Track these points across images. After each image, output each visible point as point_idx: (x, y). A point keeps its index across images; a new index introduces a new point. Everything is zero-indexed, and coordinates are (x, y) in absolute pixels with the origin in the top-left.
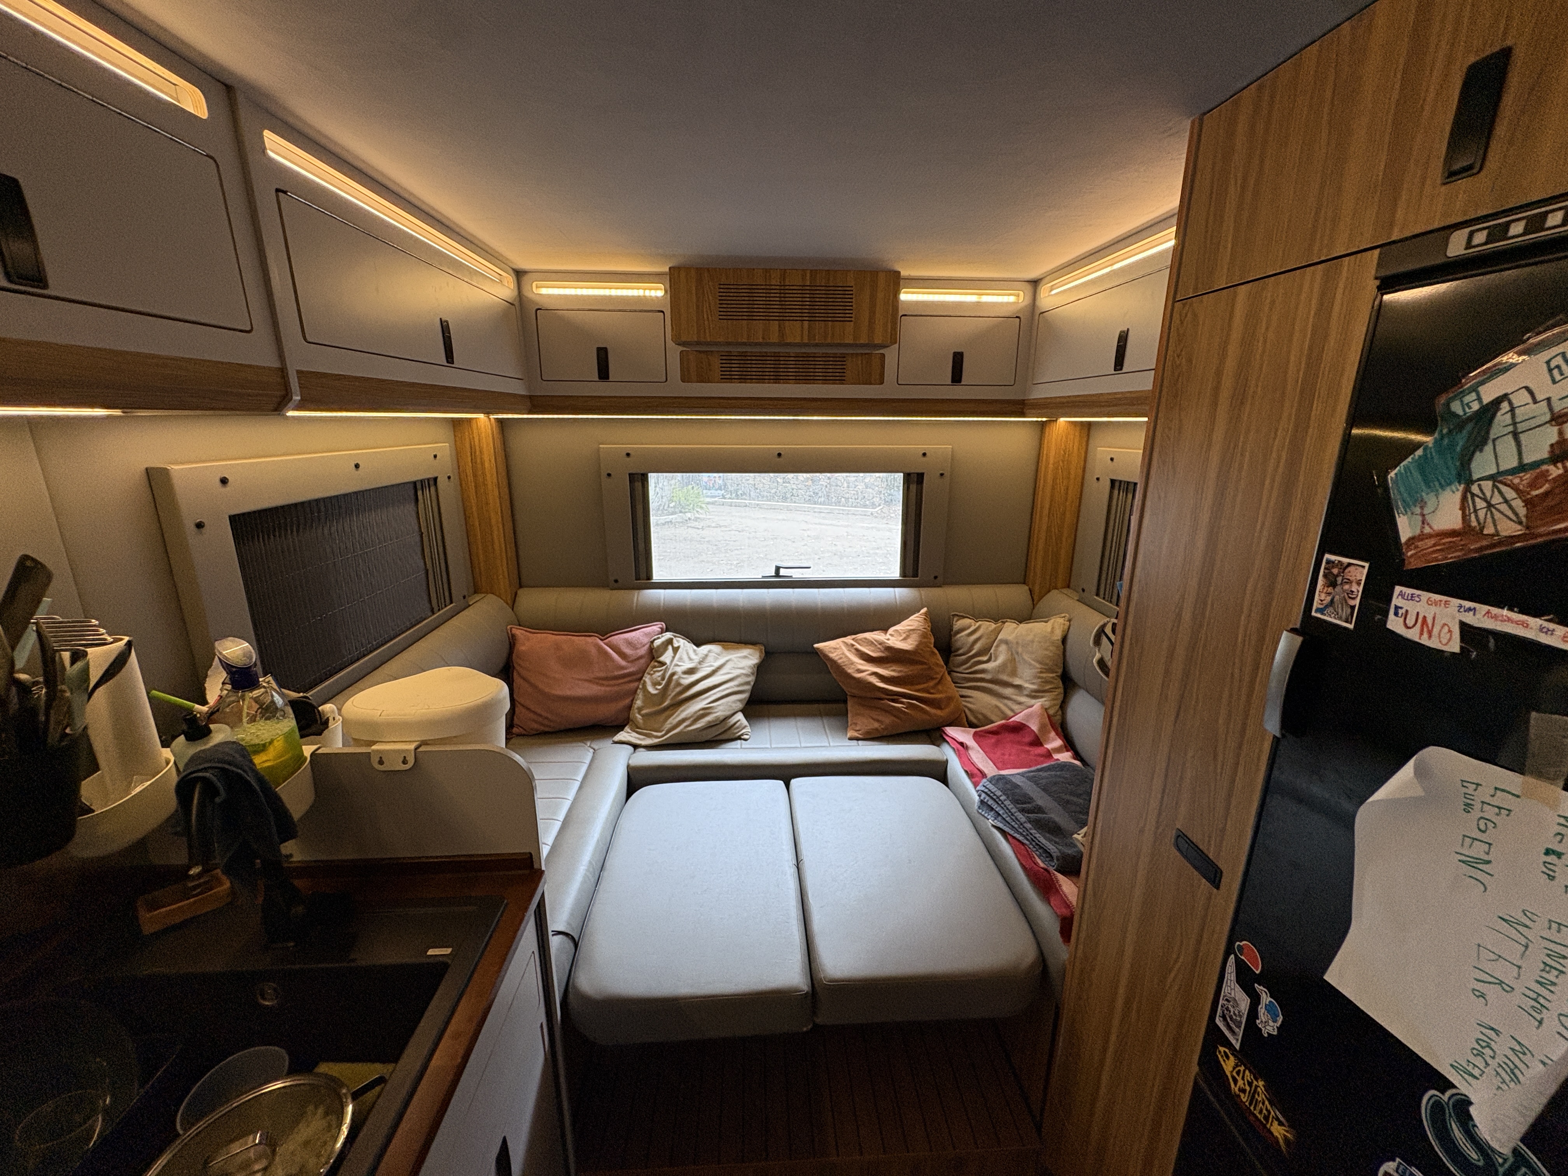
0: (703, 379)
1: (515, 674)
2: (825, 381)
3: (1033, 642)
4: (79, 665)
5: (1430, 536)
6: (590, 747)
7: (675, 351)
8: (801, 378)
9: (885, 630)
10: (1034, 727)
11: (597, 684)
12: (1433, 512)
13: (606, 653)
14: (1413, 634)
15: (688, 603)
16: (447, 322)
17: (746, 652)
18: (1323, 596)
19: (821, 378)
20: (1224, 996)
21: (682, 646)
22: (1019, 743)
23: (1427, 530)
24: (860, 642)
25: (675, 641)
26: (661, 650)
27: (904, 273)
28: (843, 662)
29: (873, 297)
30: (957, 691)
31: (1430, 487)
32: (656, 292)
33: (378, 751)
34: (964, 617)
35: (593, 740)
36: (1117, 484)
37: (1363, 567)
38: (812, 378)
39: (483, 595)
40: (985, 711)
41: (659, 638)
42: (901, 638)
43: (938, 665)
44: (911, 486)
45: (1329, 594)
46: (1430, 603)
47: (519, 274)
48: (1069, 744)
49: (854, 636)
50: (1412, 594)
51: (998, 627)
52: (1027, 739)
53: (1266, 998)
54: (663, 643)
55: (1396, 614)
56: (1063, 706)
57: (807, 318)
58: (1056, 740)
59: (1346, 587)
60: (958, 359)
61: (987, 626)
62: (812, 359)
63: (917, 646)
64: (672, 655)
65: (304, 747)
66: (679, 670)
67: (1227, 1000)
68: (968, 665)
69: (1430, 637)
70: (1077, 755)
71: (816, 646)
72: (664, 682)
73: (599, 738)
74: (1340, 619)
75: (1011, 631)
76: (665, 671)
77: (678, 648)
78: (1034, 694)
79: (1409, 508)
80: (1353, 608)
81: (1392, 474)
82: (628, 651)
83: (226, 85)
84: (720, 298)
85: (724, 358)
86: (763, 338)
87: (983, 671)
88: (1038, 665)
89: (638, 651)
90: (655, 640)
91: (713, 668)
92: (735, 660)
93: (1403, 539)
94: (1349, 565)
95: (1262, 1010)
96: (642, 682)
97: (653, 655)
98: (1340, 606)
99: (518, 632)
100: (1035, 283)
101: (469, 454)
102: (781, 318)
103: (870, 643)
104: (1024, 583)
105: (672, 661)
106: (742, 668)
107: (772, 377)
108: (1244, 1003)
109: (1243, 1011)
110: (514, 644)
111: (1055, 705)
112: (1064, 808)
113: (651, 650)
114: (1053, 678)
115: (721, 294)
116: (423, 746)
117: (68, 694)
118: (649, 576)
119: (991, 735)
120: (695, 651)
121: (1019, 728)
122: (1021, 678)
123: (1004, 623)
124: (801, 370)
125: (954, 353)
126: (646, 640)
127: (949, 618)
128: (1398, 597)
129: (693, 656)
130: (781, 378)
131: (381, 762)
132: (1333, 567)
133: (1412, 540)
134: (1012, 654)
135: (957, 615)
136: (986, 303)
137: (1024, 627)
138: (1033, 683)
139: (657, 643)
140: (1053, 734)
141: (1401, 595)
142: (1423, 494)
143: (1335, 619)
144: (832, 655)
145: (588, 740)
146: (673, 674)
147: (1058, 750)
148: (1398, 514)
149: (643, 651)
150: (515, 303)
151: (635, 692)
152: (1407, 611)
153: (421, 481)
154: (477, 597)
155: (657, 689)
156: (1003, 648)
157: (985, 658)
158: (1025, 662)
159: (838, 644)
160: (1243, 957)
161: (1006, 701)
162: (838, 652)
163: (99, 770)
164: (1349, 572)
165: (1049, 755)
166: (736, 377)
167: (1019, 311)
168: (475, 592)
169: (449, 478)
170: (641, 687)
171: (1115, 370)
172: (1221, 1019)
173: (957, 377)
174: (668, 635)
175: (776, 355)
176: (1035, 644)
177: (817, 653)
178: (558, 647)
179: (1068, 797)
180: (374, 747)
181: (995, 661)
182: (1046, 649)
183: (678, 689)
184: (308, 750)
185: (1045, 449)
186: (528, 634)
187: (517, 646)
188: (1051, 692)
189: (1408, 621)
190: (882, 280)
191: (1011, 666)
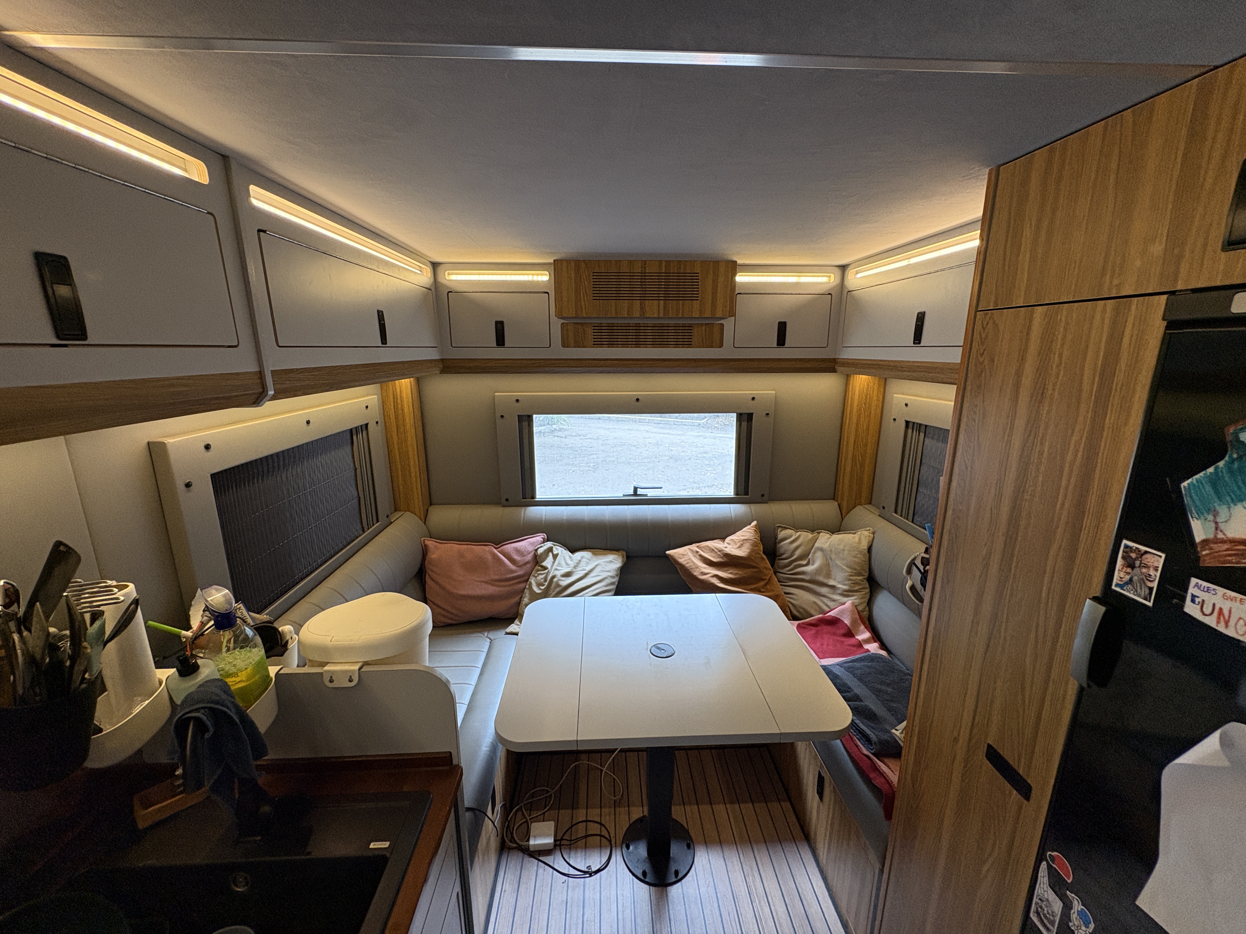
0: (578, 344)
1: (427, 576)
2: (677, 345)
3: (844, 550)
4: (97, 624)
5: (1223, 541)
6: (487, 637)
7: (557, 324)
8: (657, 343)
9: (723, 539)
10: (847, 621)
11: (493, 585)
12: (1226, 521)
13: (499, 560)
14: (1211, 621)
15: (565, 518)
16: (382, 312)
17: (611, 557)
18: (1122, 575)
19: (673, 343)
20: (1037, 896)
21: (560, 554)
22: (834, 634)
23: (1220, 536)
24: (703, 549)
25: (554, 549)
26: (544, 557)
27: (739, 262)
28: (690, 566)
29: (715, 281)
30: (782, 589)
31: (1221, 501)
32: (543, 277)
33: (328, 671)
34: (786, 528)
35: (489, 631)
36: (911, 425)
37: (1160, 557)
38: (665, 343)
39: (402, 513)
40: (804, 606)
41: (541, 547)
42: (737, 546)
43: (766, 568)
44: (743, 423)
45: (1128, 573)
46: (1226, 597)
47: (435, 265)
48: (876, 636)
49: (698, 544)
50: (1208, 587)
51: (814, 536)
52: (842, 631)
53: (1077, 906)
54: (545, 551)
55: (1193, 601)
56: (870, 603)
57: (662, 298)
58: (865, 632)
59: (1144, 570)
60: (782, 327)
61: (806, 536)
62: (666, 328)
63: (749, 553)
64: (553, 560)
65: (269, 667)
66: (558, 574)
67: (1040, 899)
68: (790, 567)
69: (1227, 626)
70: (883, 646)
71: (667, 552)
72: (546, 583)
73: (493, 630)
74: (1139, 596)
75: (825, 540)
76: (547, 574)
77: (557, 555)
78: (846, 593)
79: (1203, 514)
80: (1151, 589)
81: (1185, 484)
82: (516, 557)
83: (222, 155)
84: (594, 283)
85: (595, 328)
86: (628, 314)
87: (803, 573)
88: (849, 570)
89: (525, 557)
90: (538, 548)
91: (586, 572)
92: (603, 564)
93: (1198, 539)
94: (1146, 552)
95: (1074, 916)
96: (528, 583)
97: (537, 560)
98: (1138, 584)
99: (430, 543)
100: (843, 268)
101: (392, 403)
102: (642, 298)
103: (712, 550)
104: (834, 499)
105: (552, 566)
106: (609, 571)
107: (634, 343)
108: (1057, 906)
109: (1057, 913)
110: (426, 553)
111: (864, 603)
112: (877, 696)
113: (535, 556)
114: (861, 580)
115: (594, 280)
116: (365, 667)
117: (89, 651)
118: (533, 497)
119: (810, 627)
120: (570, 557)
121: (834, 622)
122: (834, 579)
123: (819, 533)
124: (657, 337)
125: (779, 322)
126: (531, 549)
127: (775, 529)
128: (1194, 587)
129: (569, 562)
130: (641, 343)
131: (331, 681)
132: (1131, 552)
133: (1205, 542)
134: (827, 559)
135: (781, 527)
136: (804, 283)
137: (836, 537)
138: (845, 584)
139: (540, 551)
140: (862, 627)
141: (1196, 586)
142: (1216, 504)
143: (1135, 595)
144: (681, 561)
145: (485, 631)
146: (554, 577)
147: (867, 641)
148: (1192, 517)
149: (529, 557)
150: (431, 288)
151: (522, 591)
152: (1203, 601)
153: (356, 428)
154: (398, 514)
155: (540, 589)
156: (819, 554)
157: (804, 562)
158: (837, 566)
159: (686, 551)
160: (1054, 866)
161: (823, 598)
162: (686, 558)
163: (106, 691)
164: (1147, 558)
165: (860, 645)
166: (605, 343)
167: (832, 289)
168: (396, 510)
169: (377, 423)
170: (527, 587)
171: (914, 344)
172: (1035, 914)
173: (781, 341)
174: (549, 544)
175: (638, 325)
176: (846, 552)
177: (667, 557)
178: (461, 555)
179: (879, 687)
180: (326, 668)
181: (813, 565)
182: (855, 557)
183: (558, 589)
184: (273, 671)
185: (850, 393)
186: (437, 544)
187: (429, 554)
188: (861, 592)
189: (1204, 610)
190: (722, 269)
191: (827, 569)
